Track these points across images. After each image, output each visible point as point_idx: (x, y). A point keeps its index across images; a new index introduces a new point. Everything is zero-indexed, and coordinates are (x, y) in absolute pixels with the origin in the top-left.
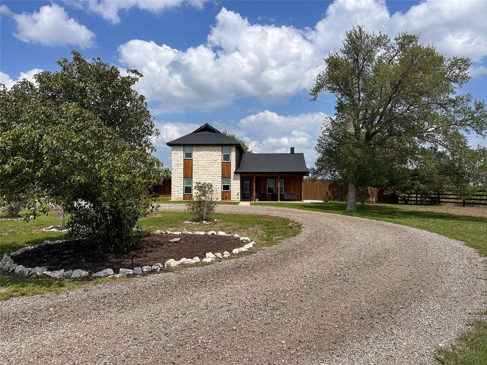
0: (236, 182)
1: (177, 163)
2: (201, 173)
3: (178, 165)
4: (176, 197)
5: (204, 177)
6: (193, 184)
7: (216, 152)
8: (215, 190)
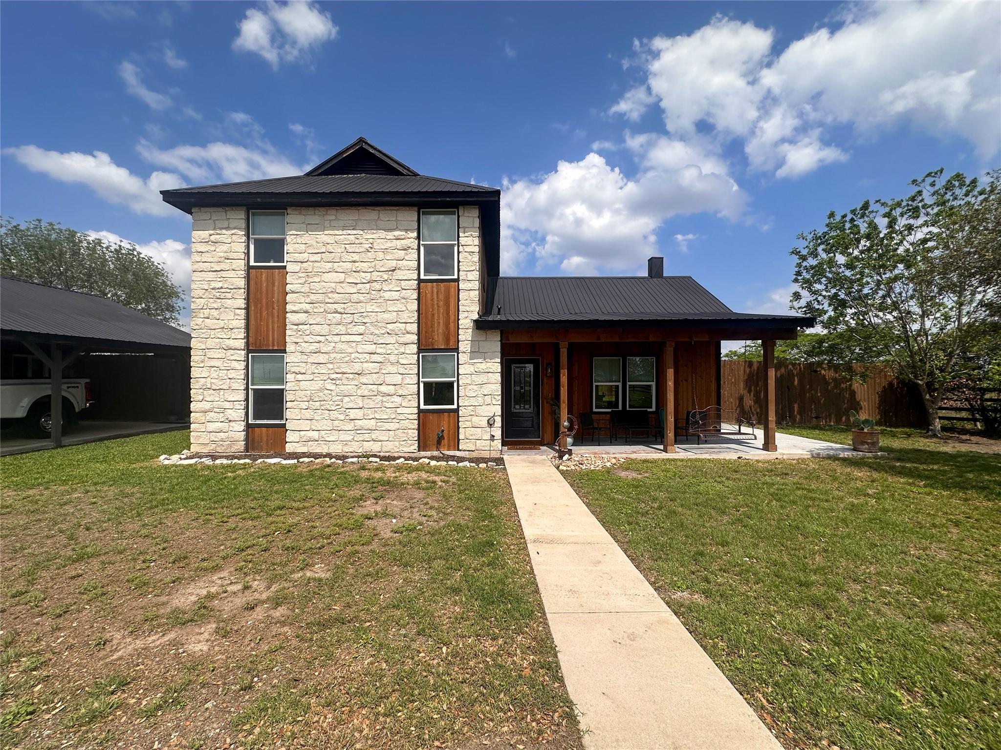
0: (483, 366)
1: (213, 285)
2: (325, 329)
3: (220, 294)
4: (213, 437)
5: (340, 346)
6: (290, 377)
7: (391, 235)
8: (387, 405)
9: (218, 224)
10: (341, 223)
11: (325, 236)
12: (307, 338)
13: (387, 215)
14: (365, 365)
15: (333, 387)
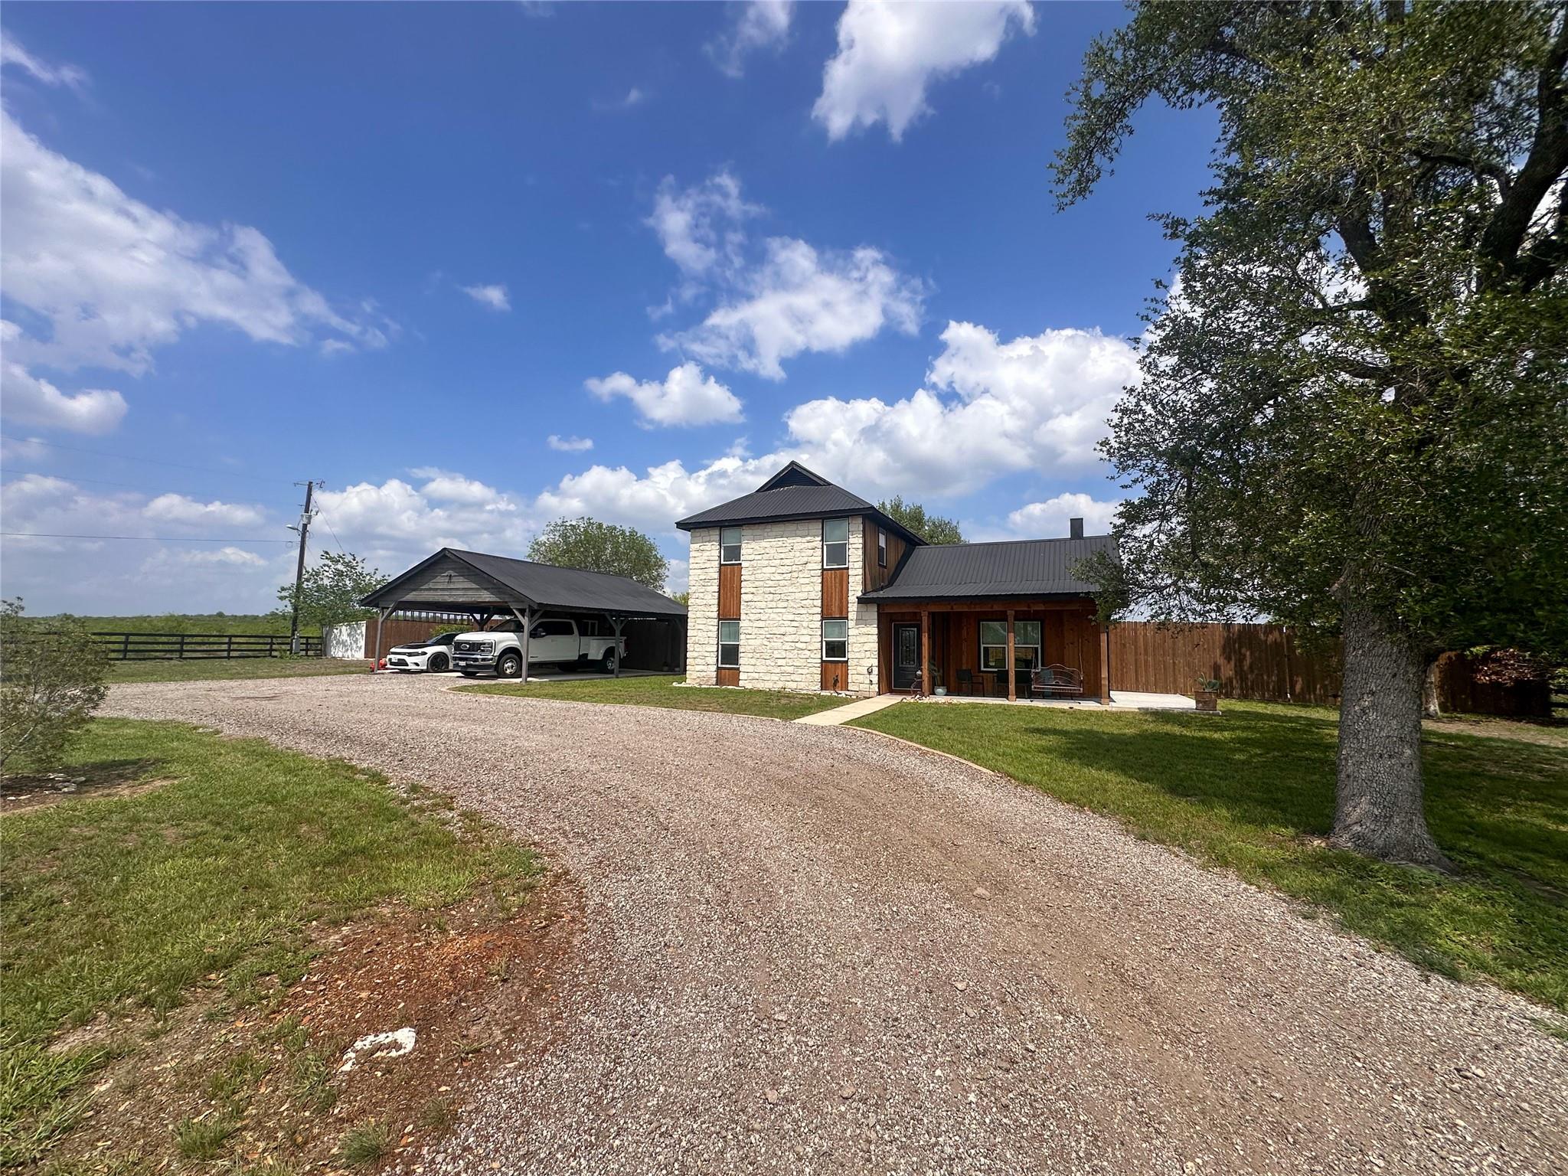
0: (865, 630)
1: (701, 577)
2: (763, 605)
3: (704, 583)
4: (698, 674)
5: (773, 616)
6: (742, 637)
7: (804, 540)
8: (801, 657)
9: (705, 539)
10: (774, 534)
11: (764, 543)
12: (753, 611)
13: (802, 527)
14: (788, 629)
15: (768, 644)
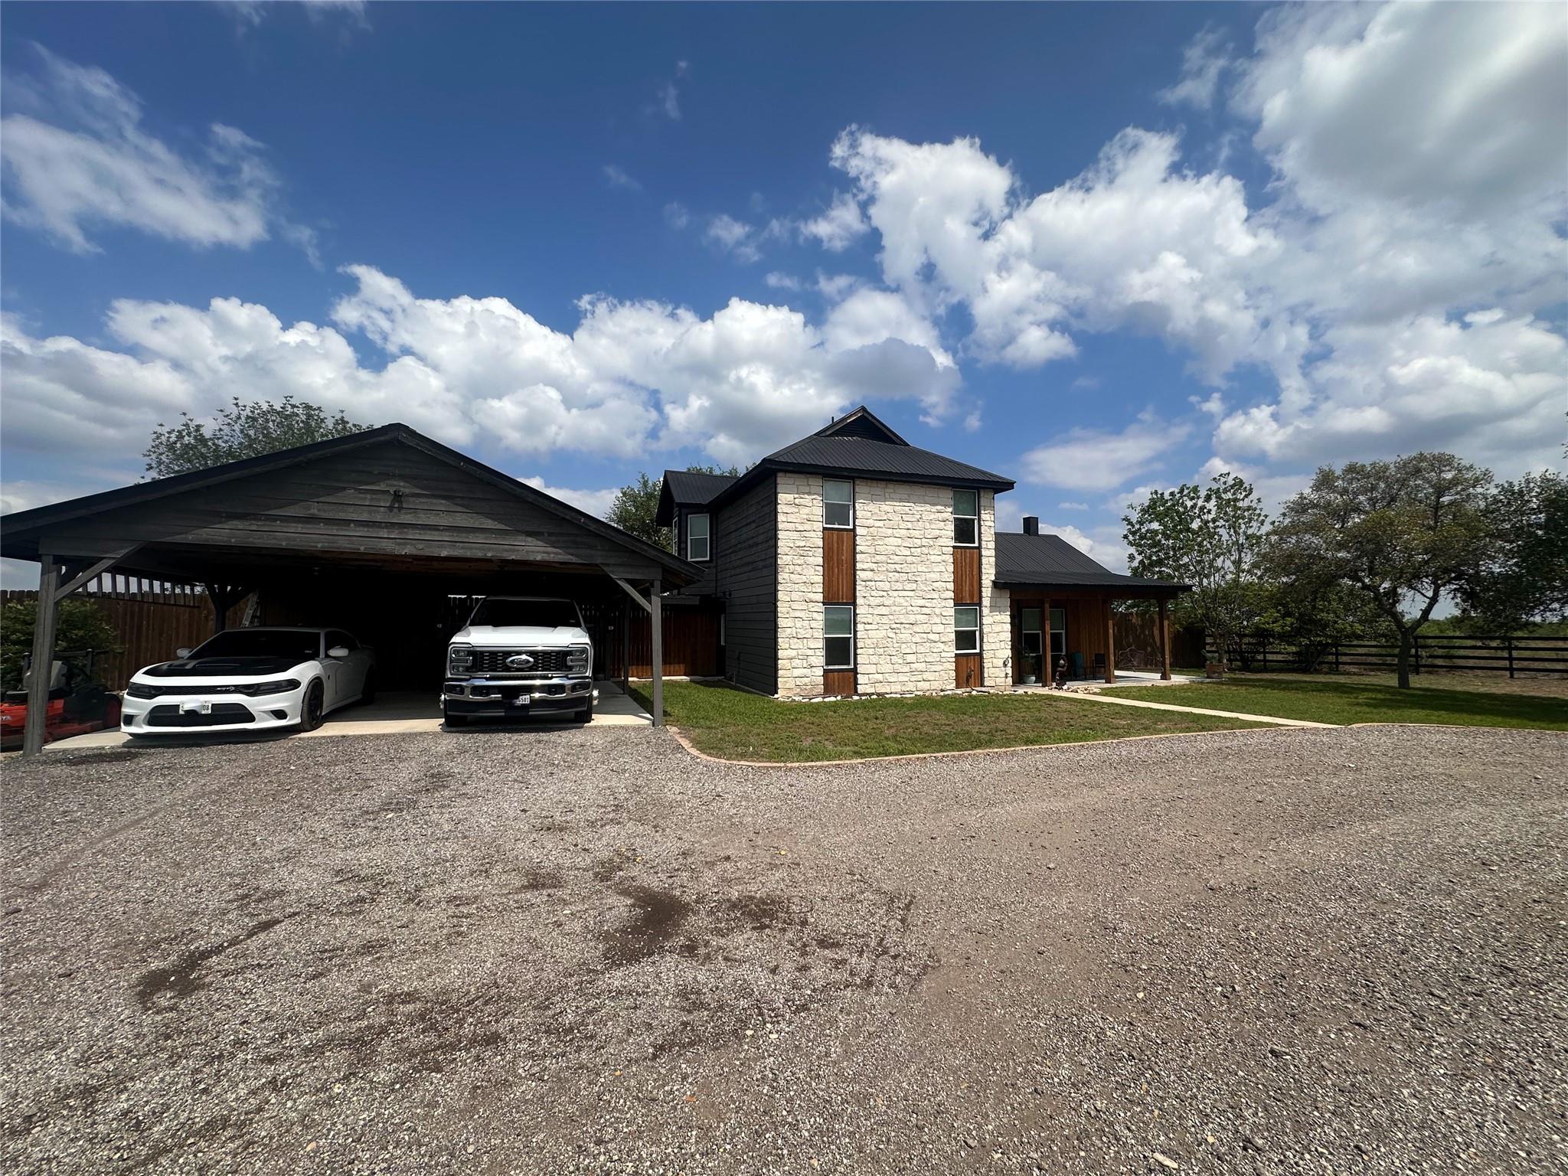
0: (999, 618)
2: (886, 586)
3: (803, 552)
4: (796, 682)
6: (860, 627)
7: (934, 509)
8: (935, 651)
9: (803, 489)
10: (898, 496)
12: (873, 593)
13: (931, 492)
14: (918, 616)
15: (893, 635)
